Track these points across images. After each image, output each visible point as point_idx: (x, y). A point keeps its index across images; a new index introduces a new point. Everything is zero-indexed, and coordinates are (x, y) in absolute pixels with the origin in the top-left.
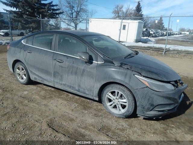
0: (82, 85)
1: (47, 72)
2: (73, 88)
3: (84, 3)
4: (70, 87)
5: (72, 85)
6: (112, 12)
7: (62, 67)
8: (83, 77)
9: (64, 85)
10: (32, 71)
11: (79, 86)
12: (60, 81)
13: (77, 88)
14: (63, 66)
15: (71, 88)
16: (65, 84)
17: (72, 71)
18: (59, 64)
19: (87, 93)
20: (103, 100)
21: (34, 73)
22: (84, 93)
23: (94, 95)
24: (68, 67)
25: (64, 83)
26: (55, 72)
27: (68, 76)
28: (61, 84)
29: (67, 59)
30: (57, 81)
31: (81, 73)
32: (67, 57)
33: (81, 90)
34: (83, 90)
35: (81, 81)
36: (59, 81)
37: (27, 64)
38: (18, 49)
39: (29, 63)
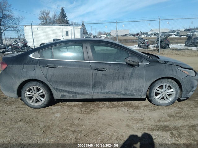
0: (130, 88)
1: (83, 85)
2: (119, 93)
3: (7, 8)
4: (115, 93)
5: (117, 91)
6: (39, 17)
7: (105, 75)
8: (132, 80)
9: (107, 93)
10: (59, 88)
11: (126, 89)
12: (102, 90)
13: (123, 92)
14: (107, 74)
15: (117, 94)
16: (109, 92)
17: (119, 76)
18: (102, 72)
19: (135, 94)
20: (152, 96)
21: (62, 90)
22: (131, 95)
23: (143, 93)
24: (113, 73)
25: (107, 91)
26: (95, 82)
27: (113, 82)
28: (104, 93)
29: (110, 66)
30: (97, 91)
31: (129, 76)
32: (110, 64)
33: (128, 93)
34: (130, 92)
35: (129, 84)
36: (100, 91)
37: (51, 81)
38: (29, 66)
39: (53, 80)
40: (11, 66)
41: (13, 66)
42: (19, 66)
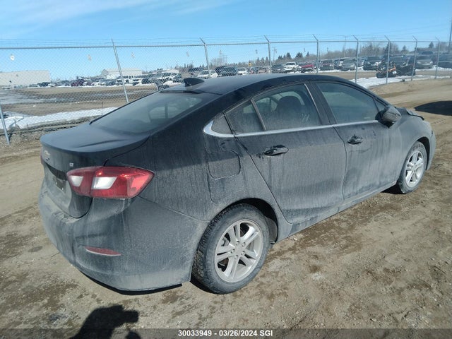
0: (386, 171)
1: (331, 185)
5: (372, 182)
8: (390, 154)
10: (292, 208)
11: (382, 175)
12: (354, 189)
13: (378, 182)
14: (364, 149)
17: (377, 150)
18: (358, 147)
19: (389, 180)
21: (297, 210)
26: (348, 172)
27: (370, 166)
29: (364, 131)
32: (362, 127)
33: (382, 181)
34: (384, 179)
35: (386, 163)
36: (351, 190)
37: (277, 194)
38: (223, 161)
39: (282, 188)
40: (166, 173)
41: (175, 172)
42: (194, 167)
